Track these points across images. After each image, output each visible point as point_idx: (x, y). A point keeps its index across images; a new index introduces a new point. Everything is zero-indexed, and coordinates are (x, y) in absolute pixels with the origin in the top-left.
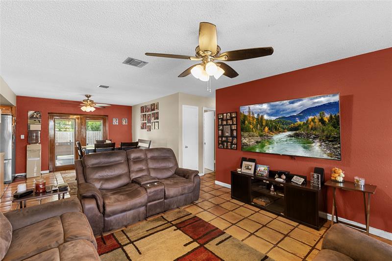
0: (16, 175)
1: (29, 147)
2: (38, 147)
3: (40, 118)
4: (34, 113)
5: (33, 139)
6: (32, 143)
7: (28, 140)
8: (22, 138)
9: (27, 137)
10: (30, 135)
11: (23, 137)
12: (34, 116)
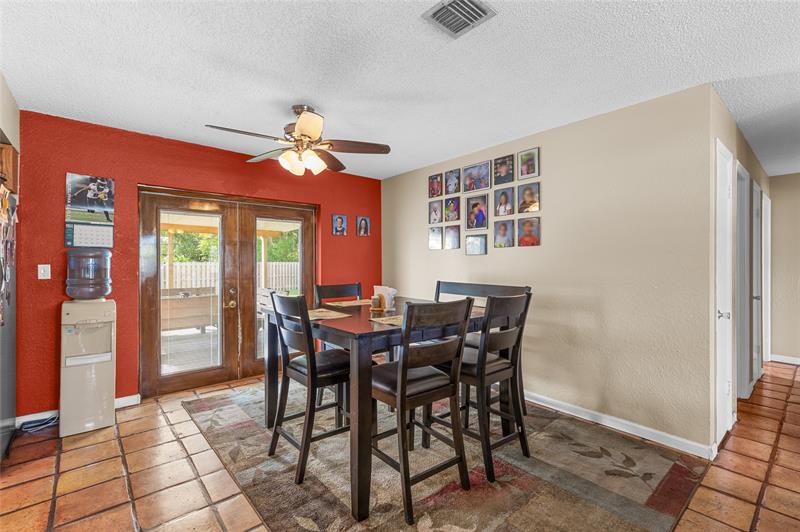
0: (20, 421)
1: (72, 312)
2: (105, 310)
3: (111, 204)
4: (87, 182)
5: (84, 283)
6: (83, 298)
7: (64, 285)
8: (41, 276)
9: (62, 273)
10: (72, 263)
11: (44, 272)
12: (90, 195)
